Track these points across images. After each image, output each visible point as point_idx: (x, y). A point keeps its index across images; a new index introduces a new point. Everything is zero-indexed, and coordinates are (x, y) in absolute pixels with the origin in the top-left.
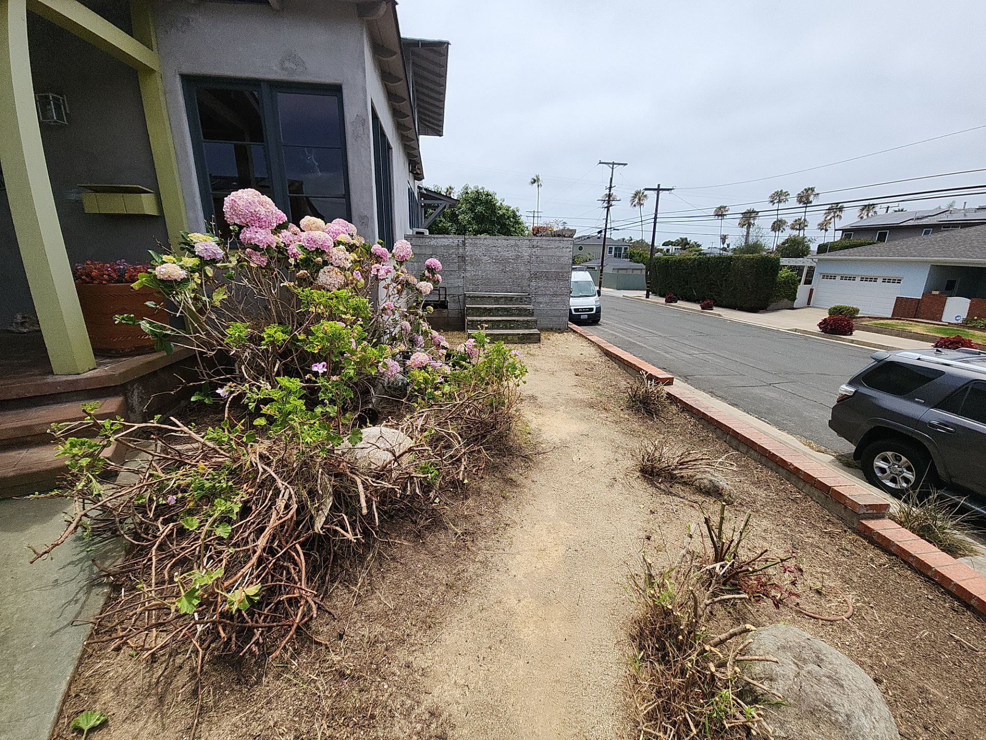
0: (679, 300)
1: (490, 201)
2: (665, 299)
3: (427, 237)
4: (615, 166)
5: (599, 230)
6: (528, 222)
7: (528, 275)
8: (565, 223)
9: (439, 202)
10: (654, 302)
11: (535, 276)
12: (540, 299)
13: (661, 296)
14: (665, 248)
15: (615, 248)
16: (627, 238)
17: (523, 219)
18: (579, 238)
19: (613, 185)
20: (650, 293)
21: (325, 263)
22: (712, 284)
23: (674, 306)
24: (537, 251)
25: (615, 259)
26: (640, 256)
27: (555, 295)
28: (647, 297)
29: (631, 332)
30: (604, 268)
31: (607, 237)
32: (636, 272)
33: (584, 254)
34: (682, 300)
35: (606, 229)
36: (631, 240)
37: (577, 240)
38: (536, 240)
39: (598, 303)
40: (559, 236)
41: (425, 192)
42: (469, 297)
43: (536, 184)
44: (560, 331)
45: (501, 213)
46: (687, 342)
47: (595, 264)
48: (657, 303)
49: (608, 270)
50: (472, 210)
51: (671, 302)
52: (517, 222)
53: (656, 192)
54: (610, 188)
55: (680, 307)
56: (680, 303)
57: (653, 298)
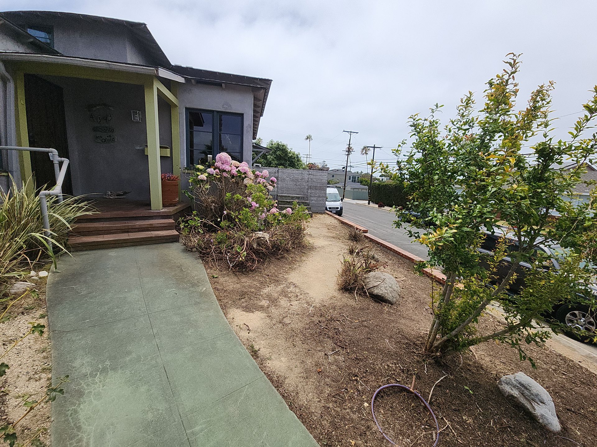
0: (386, 206)
1: (285, 149)
2: (378, 205)
3: (260, 168)
4: (352, 133)
5: (343, 167)
6: (305, 161)
7: (307, 187)
8: (324, 161)
9: (262, 150)
10: (372, 207)
11: (310, 188)
12: (312, 199)
13: (376, 204)
14: (381, 178)
15: (352, 177)
16: (360, 172)
17: (302, 159)
18: (332, 170)
19: (351, 143)
20: (371, 202)
21: (246, 177)
22: (403, 198)
23: (382, 209)
24: (311, 177)
25: (352, 183)
26: (366, 182)
27: (319, 197)
28: (369, 204)
29: (358, 220)
30: (346, 188)
31: (347, 170)
32: (363, 190)
33: (335, 179)
34: (387, 206)
35: (347, 167)
36: (362, 173)
37: (331, 172)
38: (311, 172)
39: (341, 205)
40: (321, 170)
41: (255, 145)
42: (279, 196)
43: (309, 140)
44: (321, 213)
45: (290, 155)
46: (386, 226)
47: (341, 185)
48: (374, 207)
49: (348, 188)
50: (275, 153)
51: (381, 207)
52: (298, 160)
53: (373, 148)
54: (349, 144)
55: (385, 210)
56: (386, 208)
57: (372, 204)
